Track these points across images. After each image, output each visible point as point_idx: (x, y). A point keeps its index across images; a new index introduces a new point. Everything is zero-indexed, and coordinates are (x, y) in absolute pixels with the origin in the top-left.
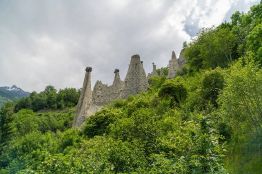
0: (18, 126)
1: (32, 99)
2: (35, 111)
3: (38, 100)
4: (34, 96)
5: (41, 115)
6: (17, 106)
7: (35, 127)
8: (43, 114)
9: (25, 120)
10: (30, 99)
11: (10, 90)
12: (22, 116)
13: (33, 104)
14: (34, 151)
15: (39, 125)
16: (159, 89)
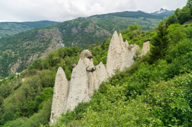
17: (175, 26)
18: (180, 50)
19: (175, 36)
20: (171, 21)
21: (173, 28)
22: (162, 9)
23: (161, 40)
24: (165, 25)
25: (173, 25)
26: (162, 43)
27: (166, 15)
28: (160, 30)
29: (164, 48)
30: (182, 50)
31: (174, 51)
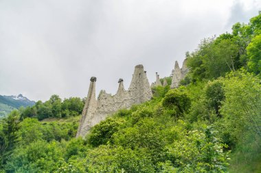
0: (23, 135)
1: (38, 108)
2: (40, 120)
3: (43, 109)
4: (39, 106)
5: (45, 124)
6: (22, 115)
7: (40, 136)
8: (48, 123)
9: (30, 129)
10: (35, 108)
11: (17, 99)
12: (27, 124)
13: (38, 113)
14: (39, 160)
15: (44, 134)
16: (163, 99)
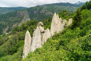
17: (86, 11)
18: (87, 23)
19: (85, 16)
20: (83, 8)
21: (84, 11)
22: (79, 2)
23: (77, 18)
24: (80, 10)
25: (84, 10)
26: (78, 19)
27: (81, 5)
28: (77, 12)
29: (79, 21)
30: (88, 23)
31: (84, 23)
